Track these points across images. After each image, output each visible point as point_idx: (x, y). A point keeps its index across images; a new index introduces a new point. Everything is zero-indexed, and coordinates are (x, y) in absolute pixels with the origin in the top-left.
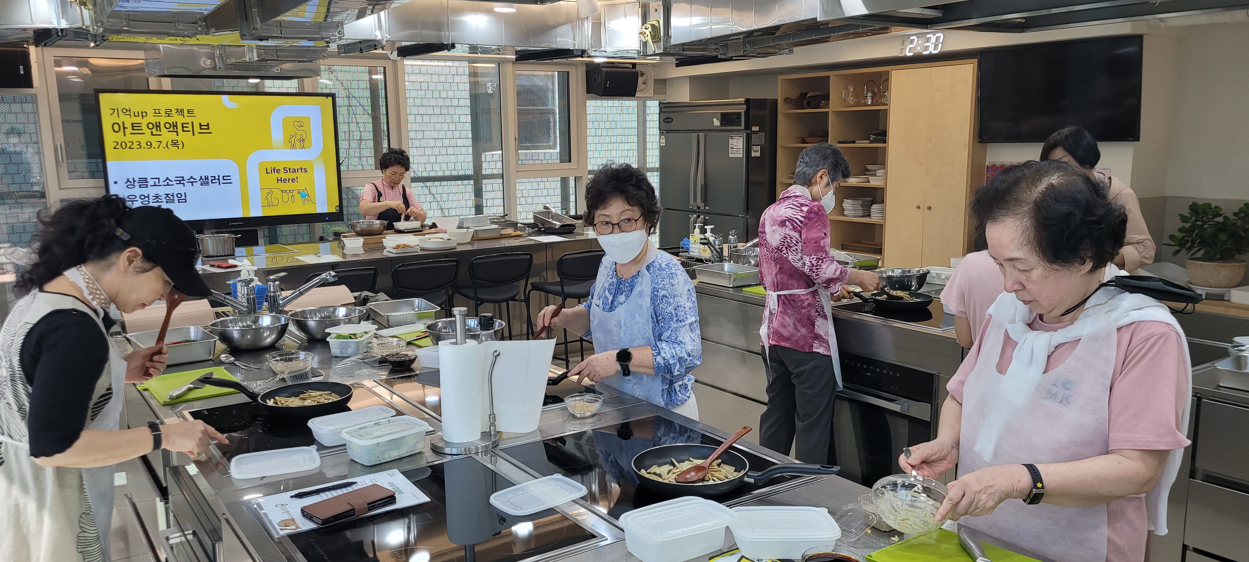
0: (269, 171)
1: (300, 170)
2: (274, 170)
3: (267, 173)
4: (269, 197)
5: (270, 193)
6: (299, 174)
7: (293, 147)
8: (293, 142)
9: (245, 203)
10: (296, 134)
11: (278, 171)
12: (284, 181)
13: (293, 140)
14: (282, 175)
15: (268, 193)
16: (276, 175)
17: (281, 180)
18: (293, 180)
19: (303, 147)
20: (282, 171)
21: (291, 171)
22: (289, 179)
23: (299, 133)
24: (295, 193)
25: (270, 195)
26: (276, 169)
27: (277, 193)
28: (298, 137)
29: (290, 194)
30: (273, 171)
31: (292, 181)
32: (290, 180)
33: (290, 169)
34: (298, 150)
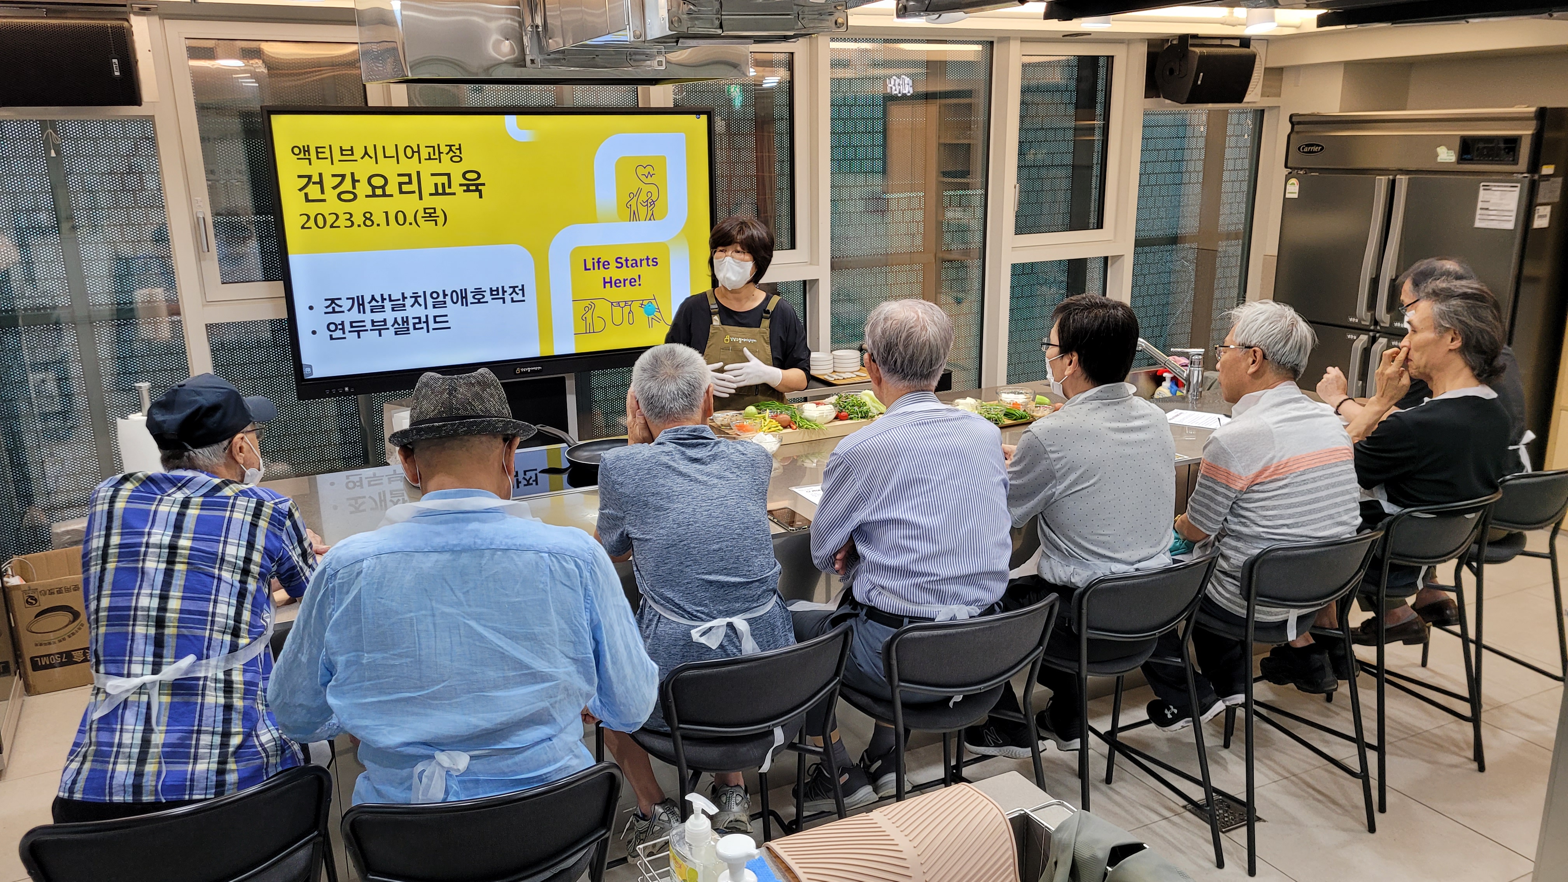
0: (590, 266)
1: (644, 263)
2: (599, 262)
3: (586, 269)
4: (589, 315)
5: (591, 307)
6: (644, 270)
7: (634, 216)
8: (634, 208)
9: (546, 330)
10: (640, 190)
11: (606, 265)
12: (615, 283)
13: (633, 202)
14: (614, 273)
15: (587, 309)
16: (603, 273)
17: (611, 282)
18: (632, 282)
19: (652, 217)
20: (613, 264)
21: (629, 263)
22: (625, 280)
23: (646, 188)
24: (635, 306)
25: (591, 312)
26: (602, 260)
27: (603, 308)
28: (643, 197)
29: (627, 309)
30: (596, 265)
31: (630, 282)
32: (627, 282)
33: (627, 260)
34: (642, 222)
